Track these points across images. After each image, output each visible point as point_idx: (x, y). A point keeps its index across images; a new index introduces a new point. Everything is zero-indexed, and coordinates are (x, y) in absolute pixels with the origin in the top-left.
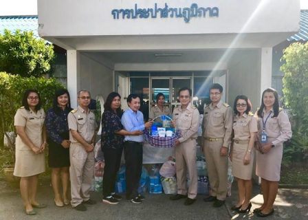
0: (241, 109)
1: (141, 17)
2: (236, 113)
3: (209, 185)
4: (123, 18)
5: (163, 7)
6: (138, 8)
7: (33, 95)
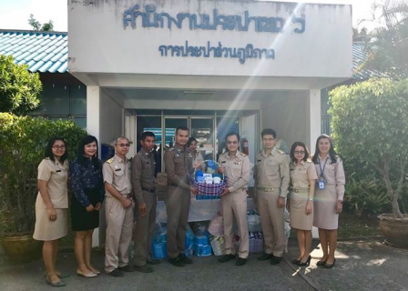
0: (299, 156)
1: (192, 55)
2: (294, 160)
3: (264, 241)
4: (172, 55)
5: (216, 46)
6: (189, 45)
7: (59, 143)
